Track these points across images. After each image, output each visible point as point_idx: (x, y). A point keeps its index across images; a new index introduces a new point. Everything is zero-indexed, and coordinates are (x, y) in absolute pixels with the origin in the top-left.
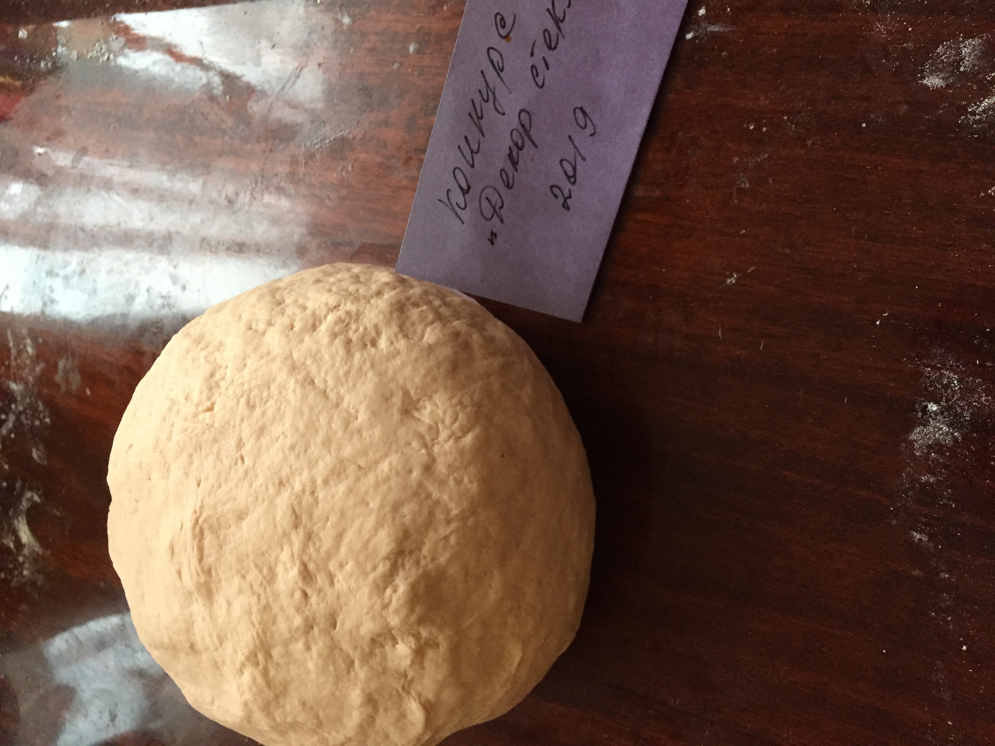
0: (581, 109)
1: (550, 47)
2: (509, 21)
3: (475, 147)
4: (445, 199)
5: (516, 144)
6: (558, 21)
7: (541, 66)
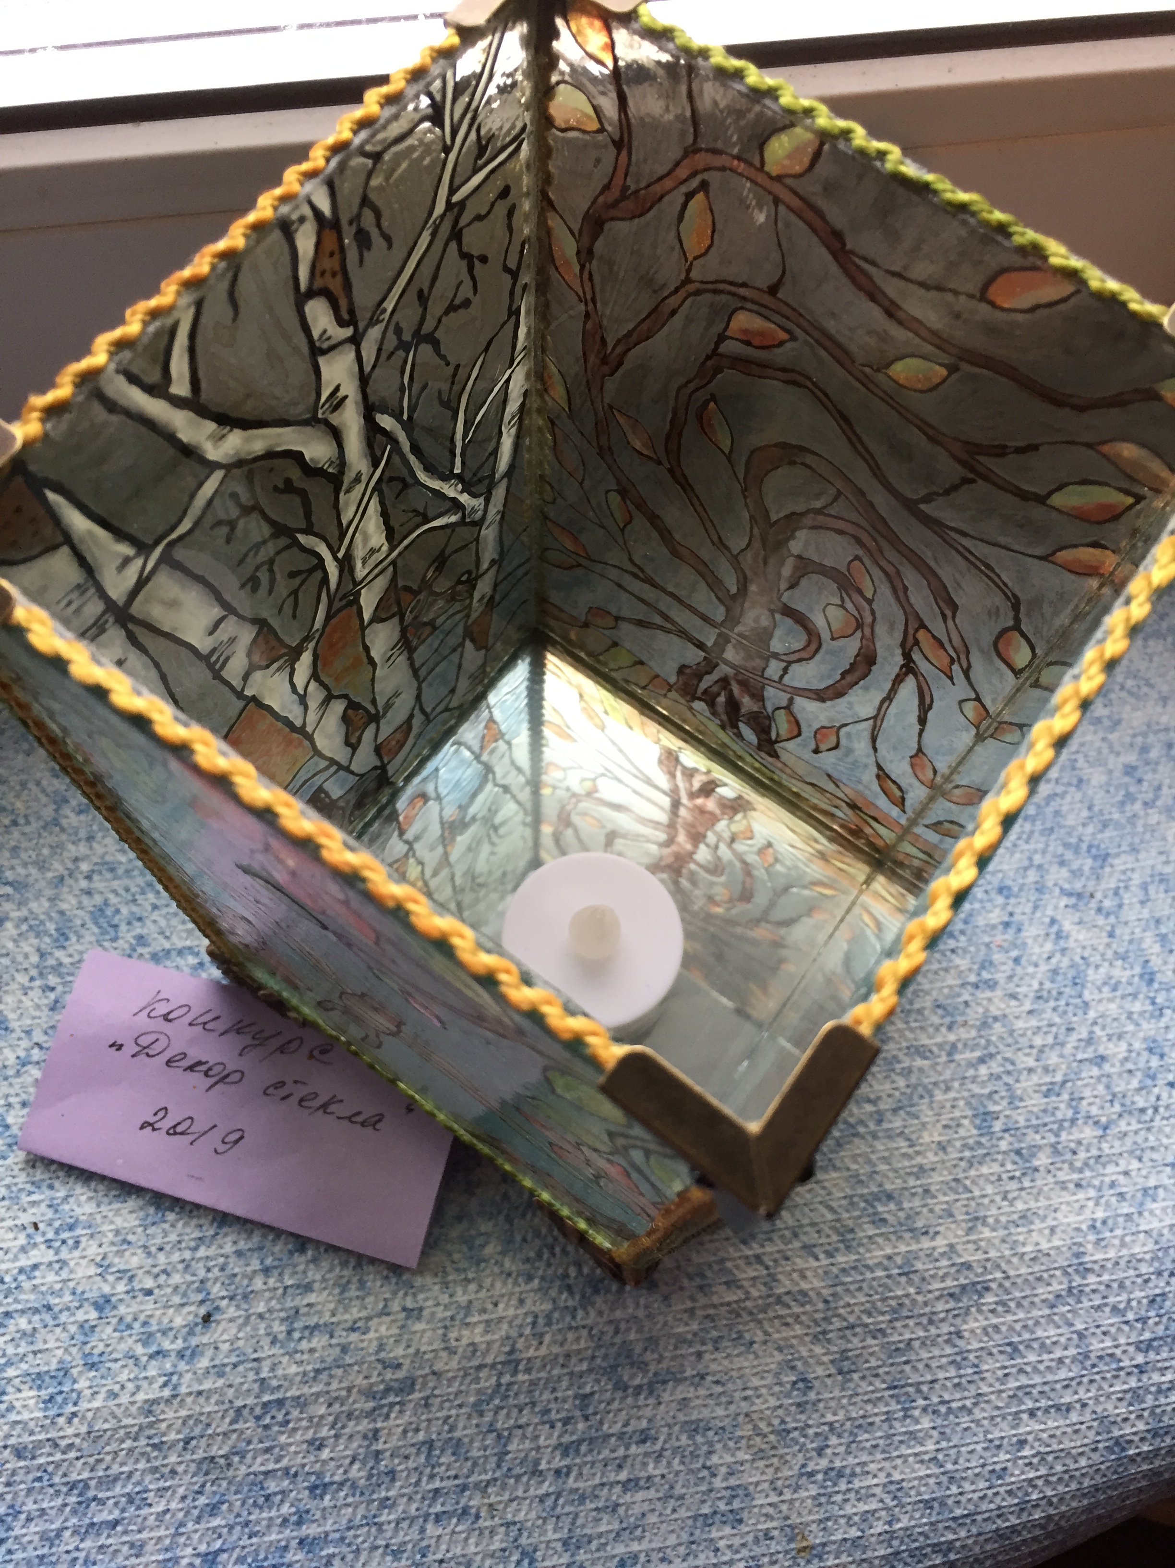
0: (242, 1138)
1: (302, 1100)
2: (325, 1057)
3: (207, 1027)
4: (159, 997)
5: (210, 1069)
6: (324, 1107)
7: (283, 1092)
